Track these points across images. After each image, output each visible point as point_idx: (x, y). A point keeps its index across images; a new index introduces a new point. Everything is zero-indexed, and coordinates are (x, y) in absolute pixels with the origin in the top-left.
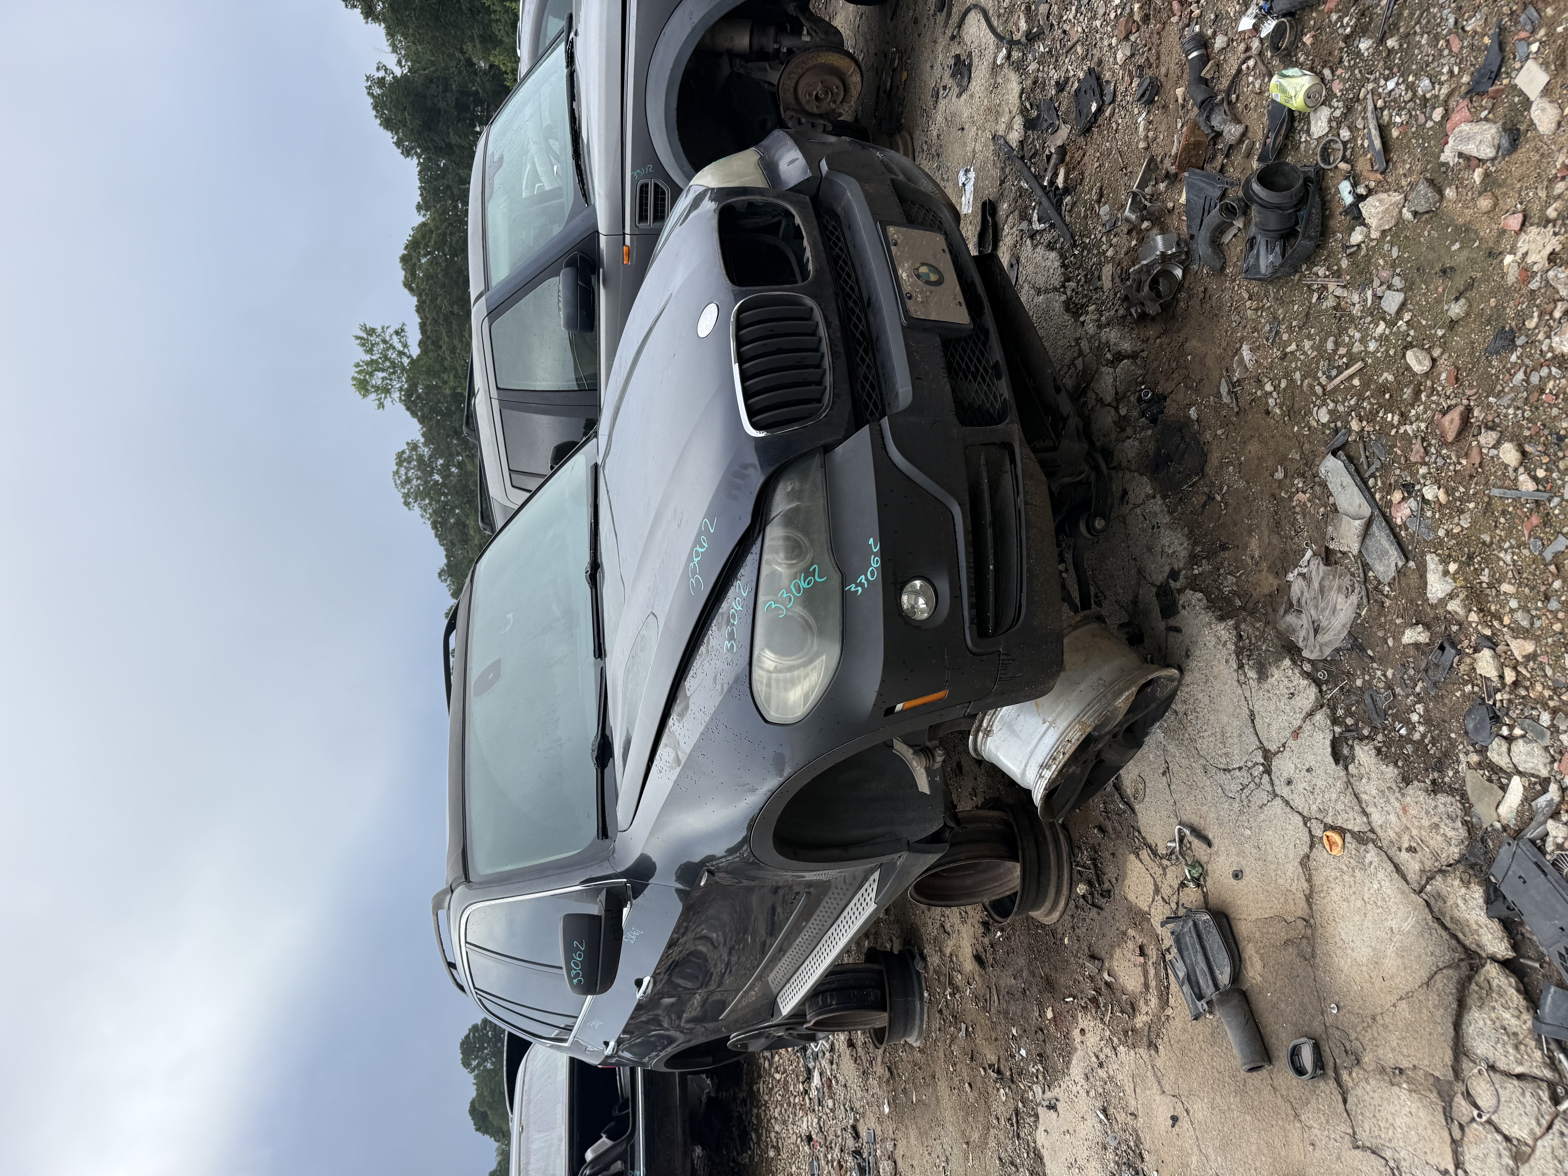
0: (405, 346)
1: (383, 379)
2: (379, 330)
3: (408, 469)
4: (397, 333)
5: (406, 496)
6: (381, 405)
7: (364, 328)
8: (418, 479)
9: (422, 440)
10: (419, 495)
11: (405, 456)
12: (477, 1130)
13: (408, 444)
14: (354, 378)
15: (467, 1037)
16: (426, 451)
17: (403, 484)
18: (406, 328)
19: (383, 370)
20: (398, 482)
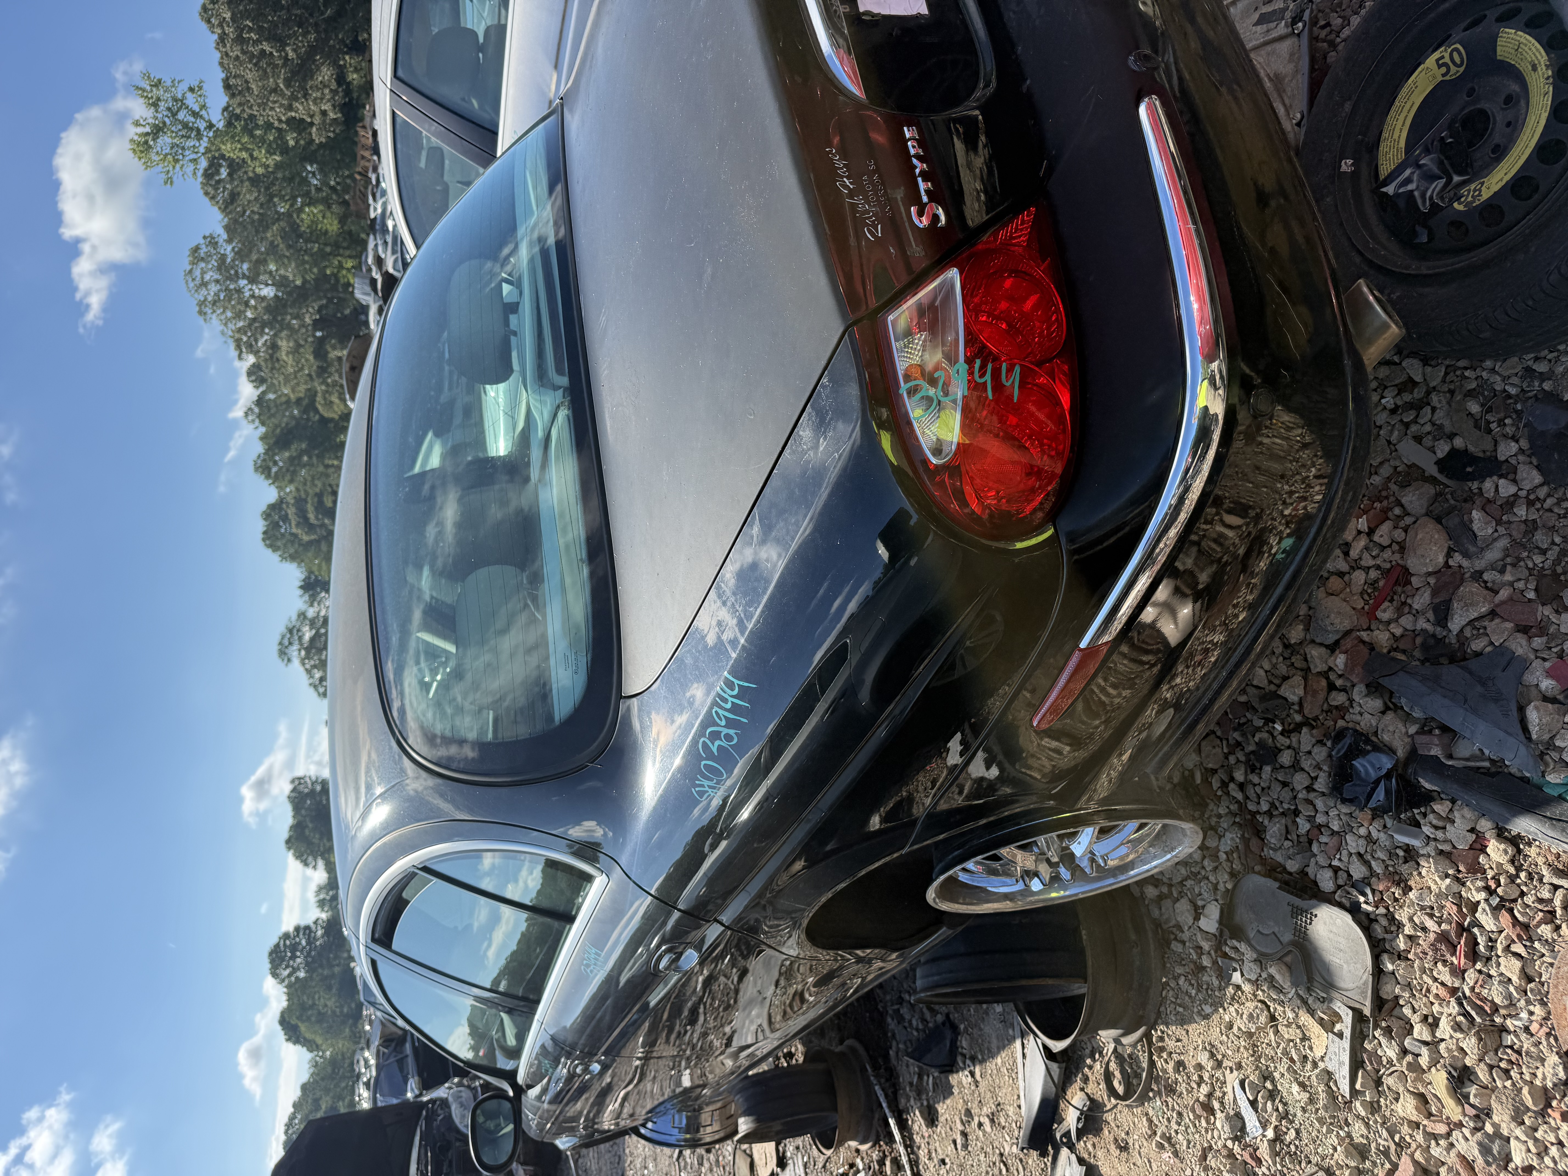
0: (203, 107)
4: (191, 90)
5: (202, 303)
6: (169, 181)
8: (217, 281)
12: (287, 1040)
13: (205, 237)
14: (132, 141)
15: (277, 946)
16: (228, 250)
18: (205, 86)
20: (191, 285)
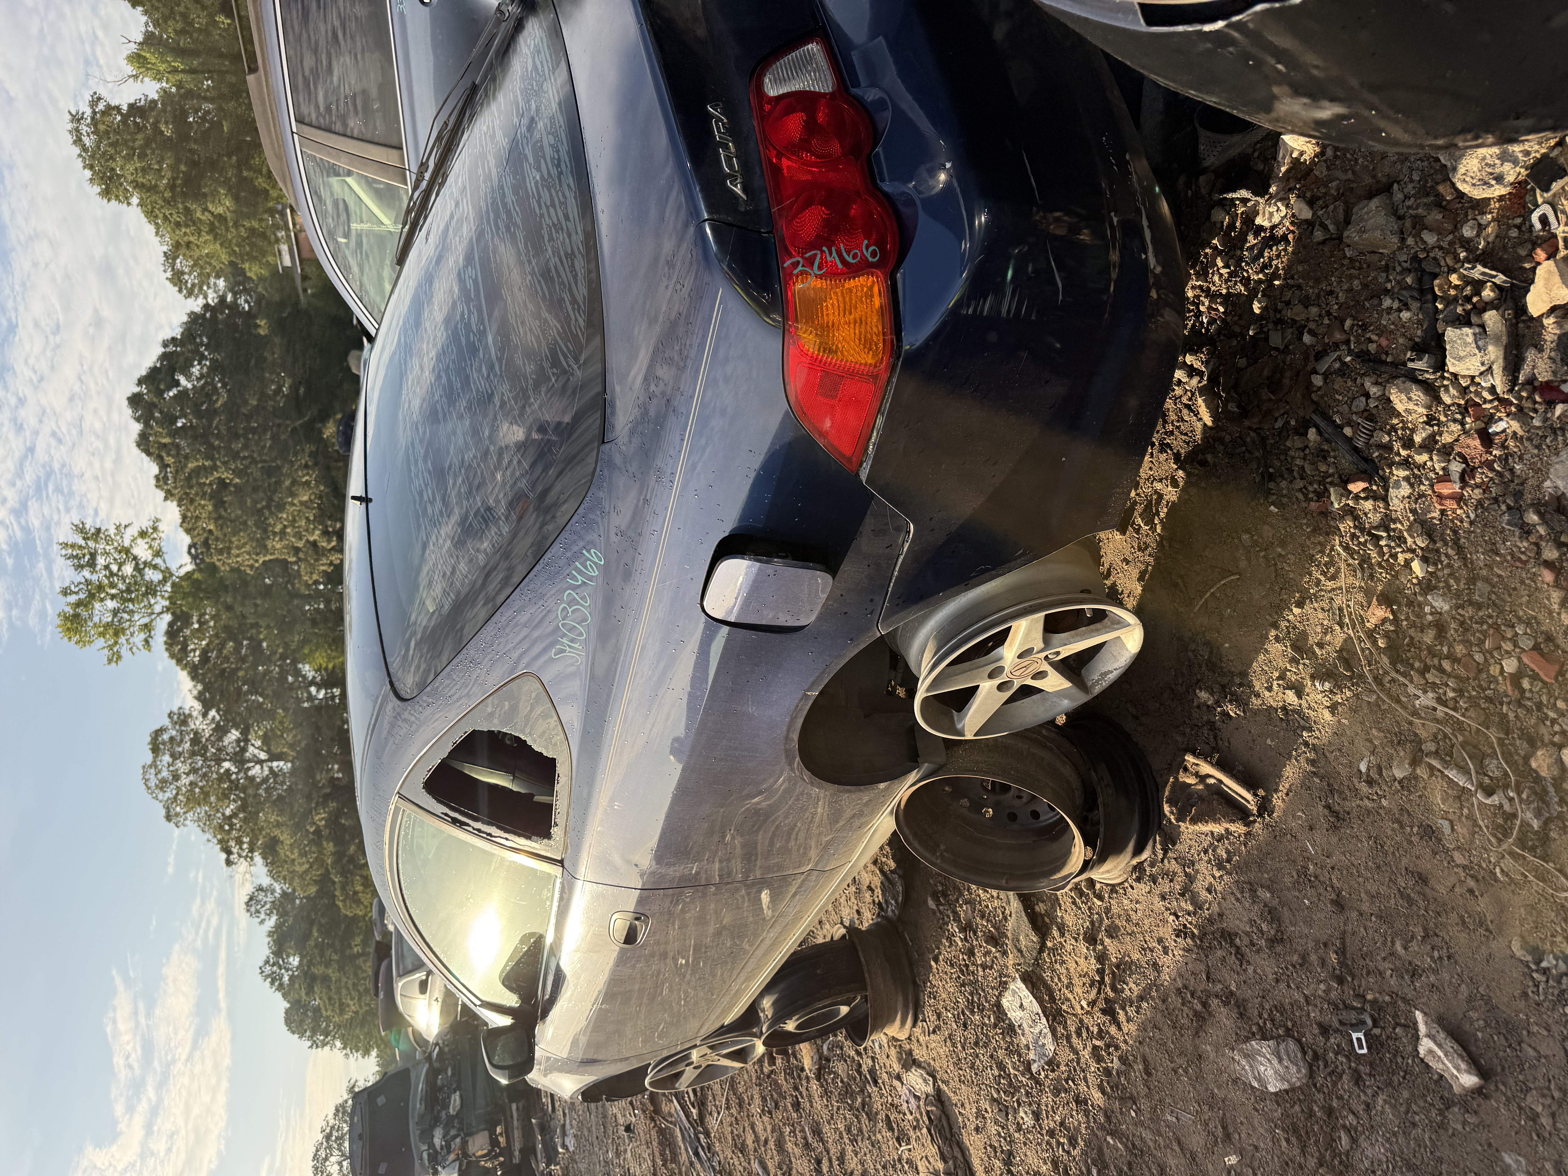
1: (115, 612)
2: (112, 531)
3: (174, 756)
7: (81, 529)
9: (198, 706)
10: (192, 800)
11: (166, 737)
17: (163, 784)
19: (113, 597)
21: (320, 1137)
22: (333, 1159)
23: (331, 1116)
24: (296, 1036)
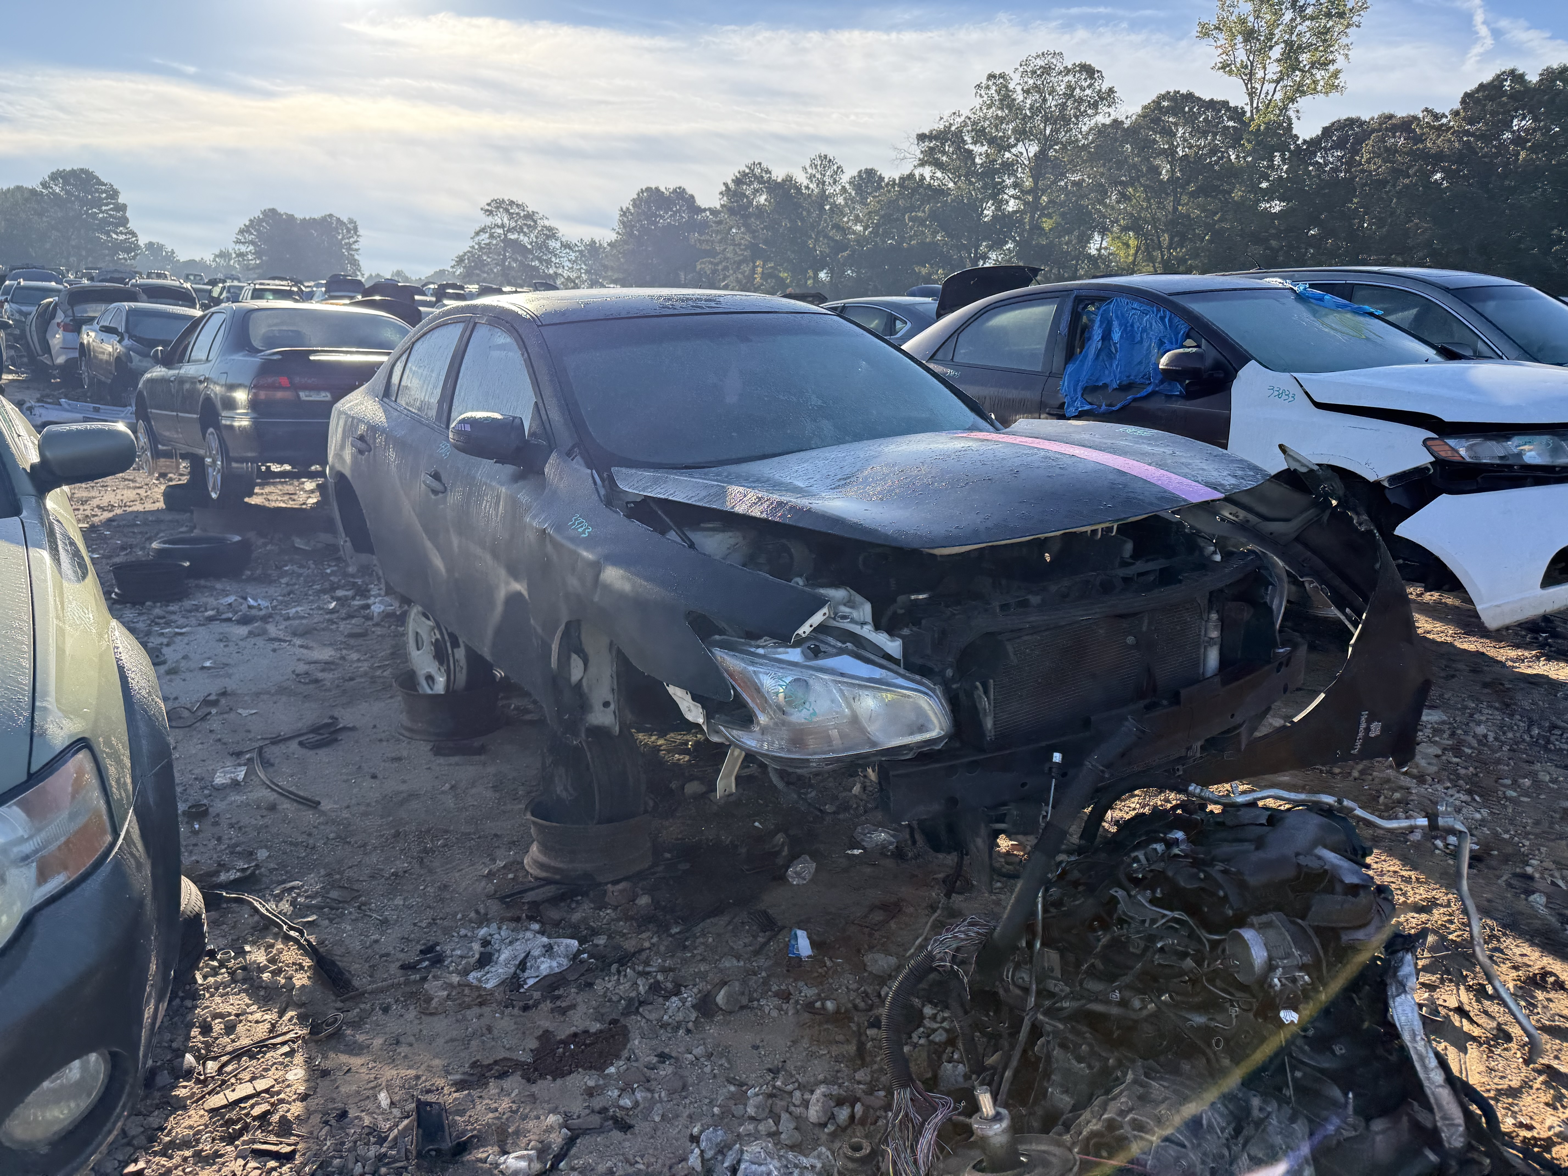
21: (530, 210)
22: (506, 220)
23: (547, 223)
24: (636, 196)
